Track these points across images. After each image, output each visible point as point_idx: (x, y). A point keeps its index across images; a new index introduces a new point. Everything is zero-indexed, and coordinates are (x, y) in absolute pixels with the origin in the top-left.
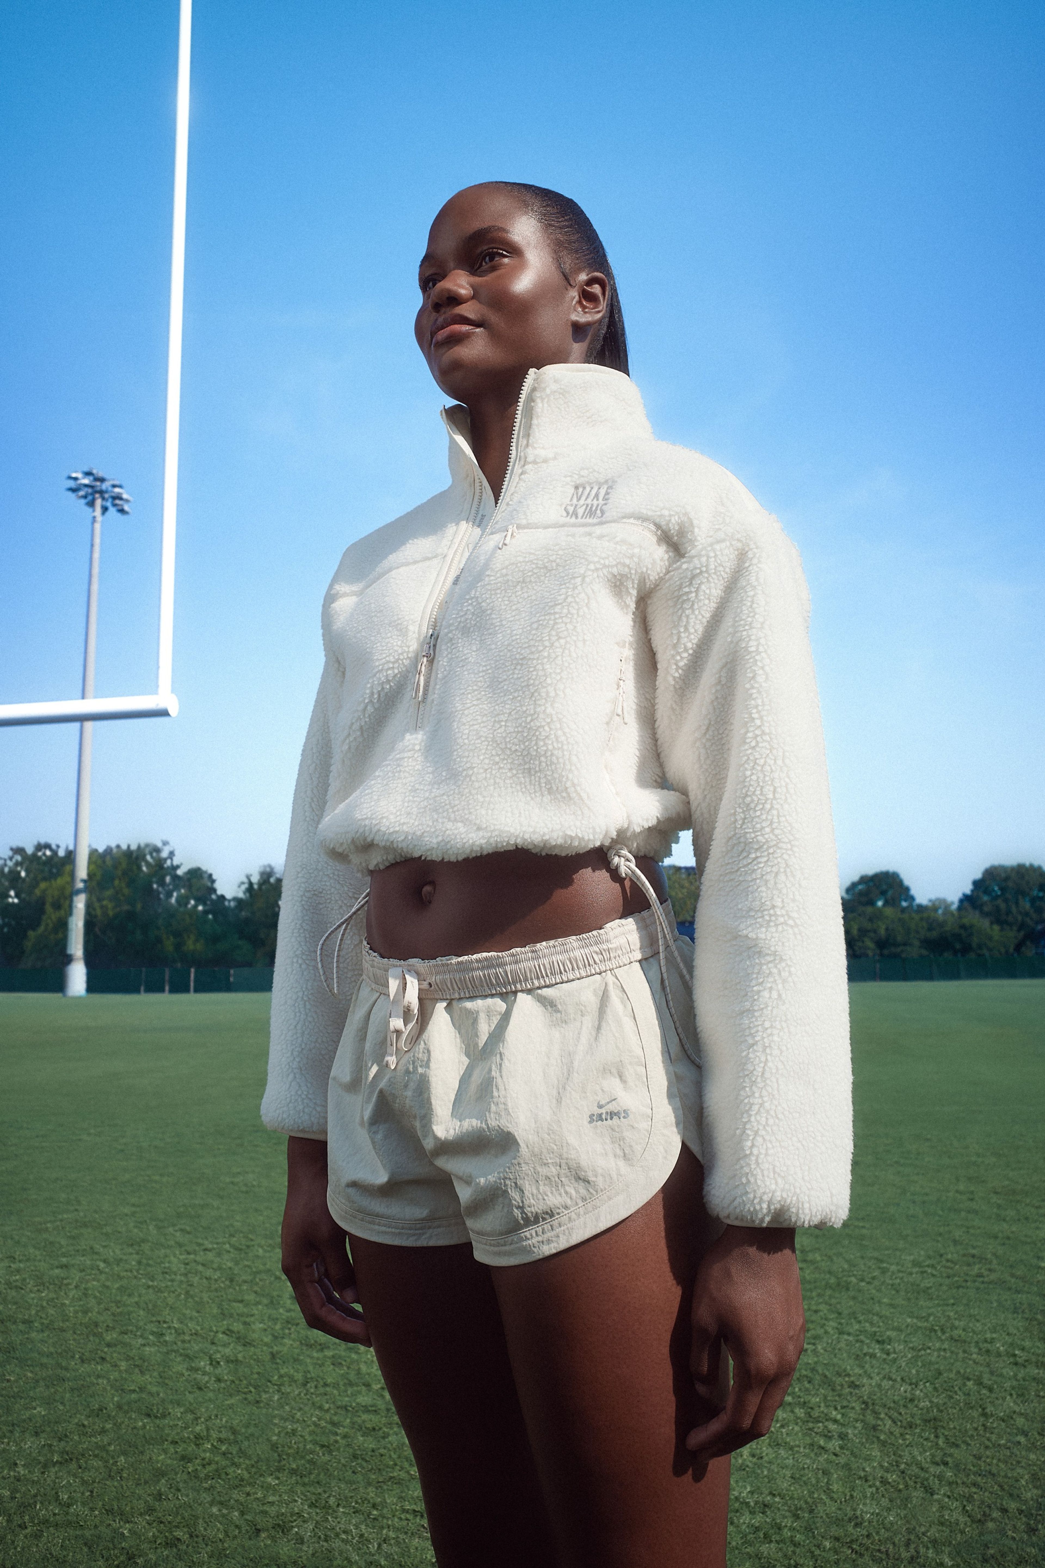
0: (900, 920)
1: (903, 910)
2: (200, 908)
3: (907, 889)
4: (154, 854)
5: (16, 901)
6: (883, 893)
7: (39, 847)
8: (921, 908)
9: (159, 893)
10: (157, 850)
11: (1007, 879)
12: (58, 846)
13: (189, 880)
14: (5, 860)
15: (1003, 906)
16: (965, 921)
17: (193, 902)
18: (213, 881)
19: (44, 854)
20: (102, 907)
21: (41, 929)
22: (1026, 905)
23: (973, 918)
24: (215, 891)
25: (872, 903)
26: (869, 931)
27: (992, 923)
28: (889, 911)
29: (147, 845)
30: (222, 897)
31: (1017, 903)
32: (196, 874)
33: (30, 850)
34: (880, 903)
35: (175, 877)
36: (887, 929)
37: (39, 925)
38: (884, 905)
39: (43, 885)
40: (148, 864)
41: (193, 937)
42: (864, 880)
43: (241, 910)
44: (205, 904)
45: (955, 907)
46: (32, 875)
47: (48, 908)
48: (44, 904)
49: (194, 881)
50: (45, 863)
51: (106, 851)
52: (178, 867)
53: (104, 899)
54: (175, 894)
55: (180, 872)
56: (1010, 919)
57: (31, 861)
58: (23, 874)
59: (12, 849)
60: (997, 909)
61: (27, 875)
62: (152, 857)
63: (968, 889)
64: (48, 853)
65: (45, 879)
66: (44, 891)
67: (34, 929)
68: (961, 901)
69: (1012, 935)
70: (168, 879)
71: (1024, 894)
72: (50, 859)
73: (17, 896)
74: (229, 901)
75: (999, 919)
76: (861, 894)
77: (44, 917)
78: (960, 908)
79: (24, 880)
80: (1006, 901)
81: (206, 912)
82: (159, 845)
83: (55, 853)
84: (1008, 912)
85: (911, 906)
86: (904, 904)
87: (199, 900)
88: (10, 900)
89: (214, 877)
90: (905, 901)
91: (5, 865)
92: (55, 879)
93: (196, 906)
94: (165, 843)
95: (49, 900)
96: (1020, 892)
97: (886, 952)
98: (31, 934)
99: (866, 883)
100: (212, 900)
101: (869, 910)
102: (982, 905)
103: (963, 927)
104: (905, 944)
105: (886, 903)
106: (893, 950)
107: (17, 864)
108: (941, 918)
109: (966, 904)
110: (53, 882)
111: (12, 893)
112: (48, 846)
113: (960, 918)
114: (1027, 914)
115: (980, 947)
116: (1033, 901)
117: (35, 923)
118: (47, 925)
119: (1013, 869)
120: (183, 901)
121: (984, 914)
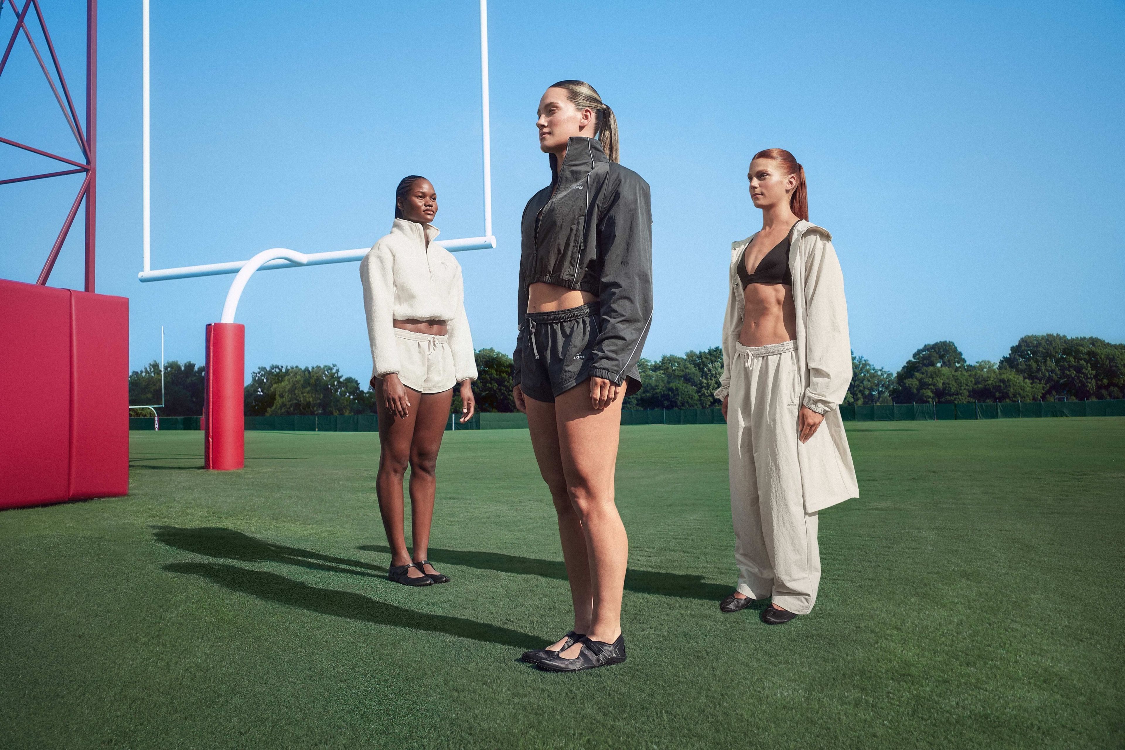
0: (953, 376)
1: (957, 369)
2: (352, 397)
3: (960, 354)
4: (329, 371)
5: (261, 393)
6: (941, 357)
7: (273, 367)
8: (970, 368)
9: (331, 390)
10: (331, 369)
11: (1039, 344)
12: (282, 367)
13: (346, 383)
14: (256, 374)
15: (1034, 365)
16: (1004, 376)
17: (348, 394)
18: (358, 384)
19: (276, 371)
20: (304, 396)
21: (274, 408)
22: (1052, 364)
23: (1010, 375)
24: (359, 388)
25: (933, 364)
26: (929, 385)
27: (1025, 378)
28: (945, 370)
29: (326, 366)
30: (362, 392)
31: (1045, 363)
32: (349, 380)
33: (268, 369)
34: (939, 365)
35: (339, 382)
36: (943, 384)
37: (273, 406)
38: (942, 366)
39: (275, 386)
40: (326, 376)
41: (348, 411)
42: (927, 348)
43: (372, 398)
44: (354, 395)
45: (996, 367)
46: (269, 381)
47: (277, 397)
48: (275, 395)
49: (349, 384)
50: (276, 375)
51: (305, 369)
52: (341, 377)
53: (304, 393)
54: (339, 390)
55: (341, 380)
56: (1040, 375)
57: (269, 375)
58: (265, 380)
59: (259, 368)
60: (1029, 367)
61: (267, 381)
62: (328, 372)
63: (1007, 353)
64: (277, 370)
65: (275, 383)
66: (275, 389)
67: (270, 407)
68: (1001, 362)
69: (1040, 388)
70: (336, 383)
71: (1051, 356)
72: (278, 374)
73: (262, 391)
74: (366, 394)
75: (1031, 375)
76: (924, 358)
77: (275, 402)
78: (1000, 368)
79: (265, 383)
80: (1037, 361)
81: (354, 399)
82: (332, 366)
83: (281, 370)
84: (1039, 370)
85: (963, 366)
86: (957, 365)
87: (351, 393)
88: (259, 393)
89: (358, 382)
90: (958, 363)
91: (257, 376)
92: (281, 383)
93: (349, 396)
94: (334, 366)
95: (278, 393)
96: (1047, 355)
97: (942, 400)
98: (269, 410)
99: (928, 350)
100: (357, 393)
101: (931, 369)
102: (1018, 364)
103: (1003, 381)
104: (957, 394)
105: (944, 364)
106: (948, 398)
107: (262, 375)
108: (985, 375)
109: (1005, 364)
110: (280, 384)
111: (260, 390)
112: (278, 367)
113: (1000, 374)
114: (1052, 371)
115: (1015, 396)
116: (1058, 361)
117: (271, 405)
118: (277, 406)
119: (1043, 337)
120: (343, 394)
121: (1019, 371)
